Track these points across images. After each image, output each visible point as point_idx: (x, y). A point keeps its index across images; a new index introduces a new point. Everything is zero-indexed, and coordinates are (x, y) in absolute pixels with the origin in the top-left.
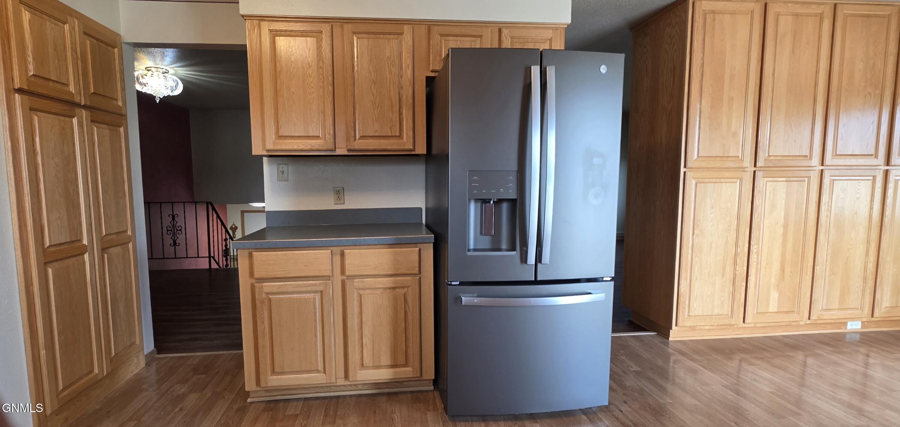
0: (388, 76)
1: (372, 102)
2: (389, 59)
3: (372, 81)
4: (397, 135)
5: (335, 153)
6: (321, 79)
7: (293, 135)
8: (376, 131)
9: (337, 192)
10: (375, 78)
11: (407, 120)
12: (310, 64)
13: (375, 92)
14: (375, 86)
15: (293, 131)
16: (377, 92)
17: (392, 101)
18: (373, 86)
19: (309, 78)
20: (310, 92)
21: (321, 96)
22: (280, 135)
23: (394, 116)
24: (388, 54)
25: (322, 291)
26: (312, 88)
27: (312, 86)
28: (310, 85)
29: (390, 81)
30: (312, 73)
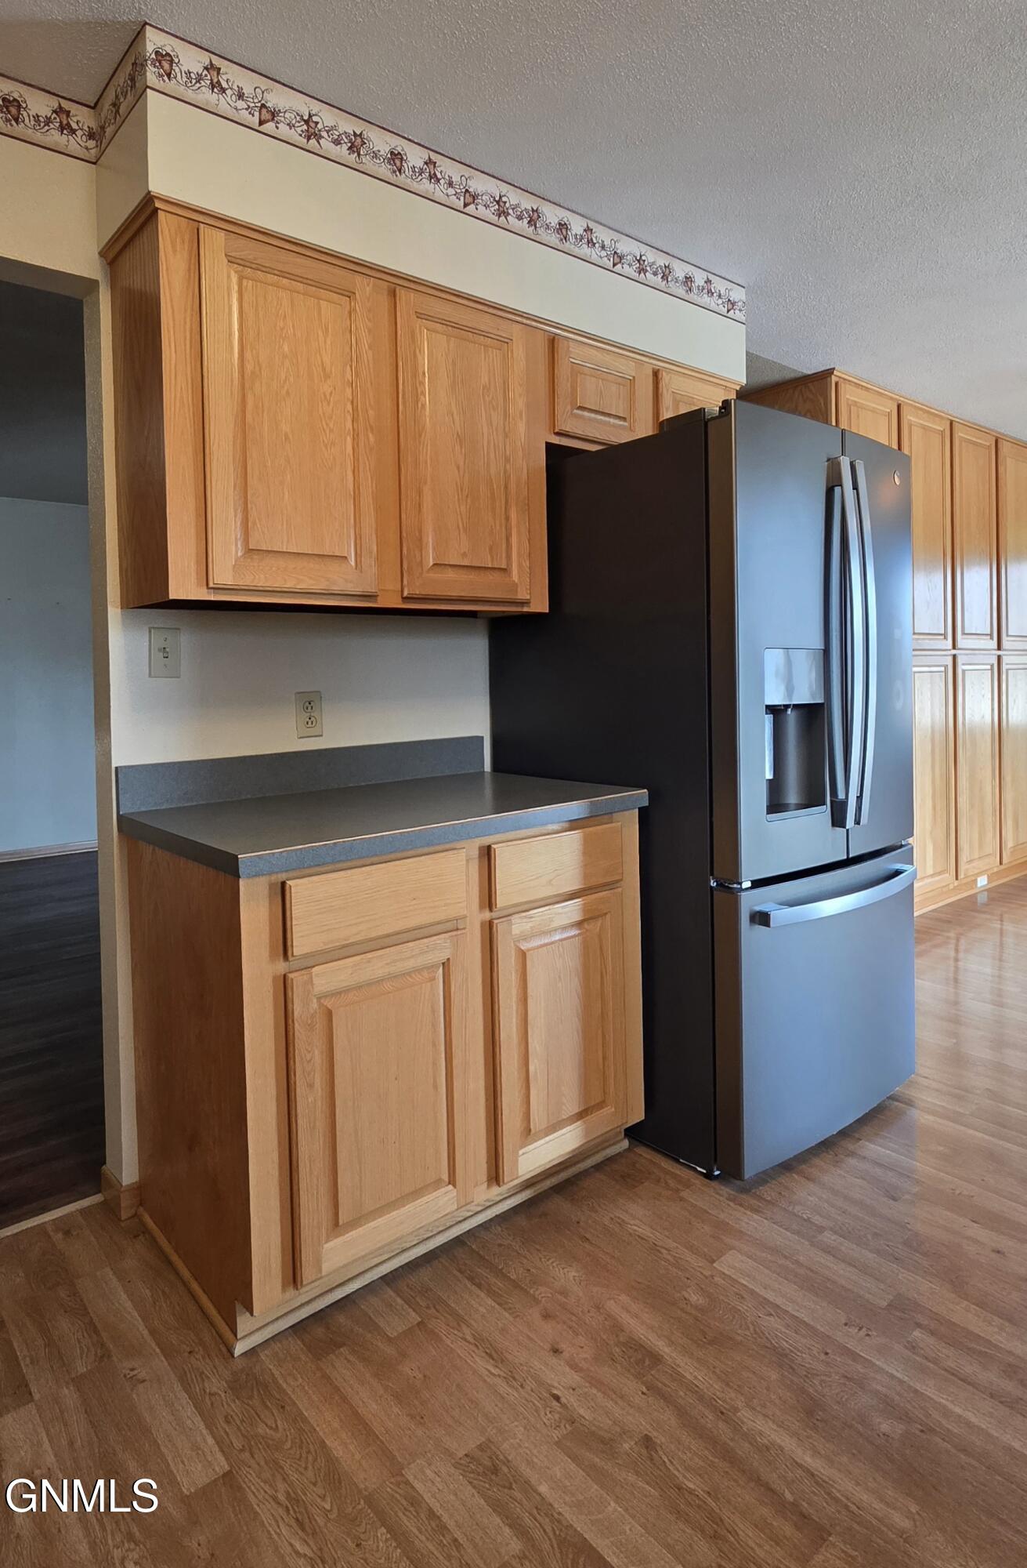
0: (485, 430)
1: (456, 484)
2: (485, 391)
3: (455, 436)
4: (503, 567)
5: (376, 602)
6: (348, 412)
7: (285, 550)
8: (464, 555)
9: (307, 704)
10: (461, 429)
11: (519, 533)
12: (328, 369)
13: (462, 464)
14: (461, 448)
15: (285, 539)
16: (465, 463)
17: (493, 489)
18: (457, 448)
19: (325, 404)
20: (326, 441)
21: (349, 455)
22: (250, 548)
23: (498, 522)
24: (485, 379)
25: (448, 959)
26: (331, 431)
27: (331, 425)
28: (327, 424)
29: (489, 442)
30: (331, 393)
